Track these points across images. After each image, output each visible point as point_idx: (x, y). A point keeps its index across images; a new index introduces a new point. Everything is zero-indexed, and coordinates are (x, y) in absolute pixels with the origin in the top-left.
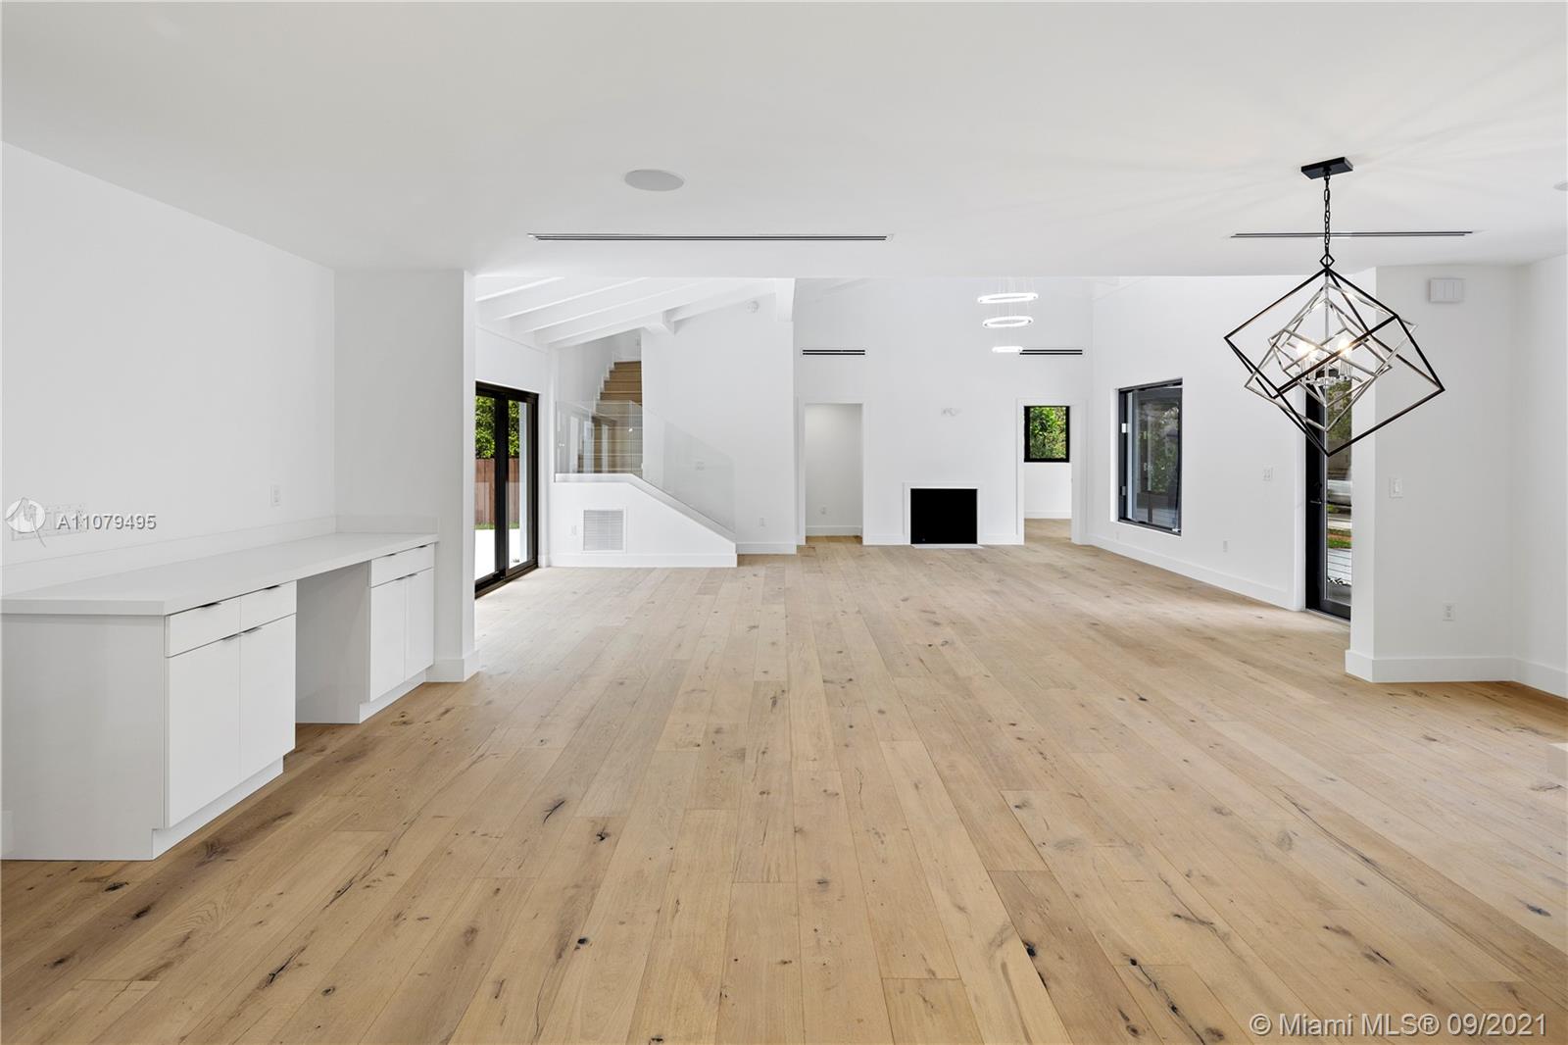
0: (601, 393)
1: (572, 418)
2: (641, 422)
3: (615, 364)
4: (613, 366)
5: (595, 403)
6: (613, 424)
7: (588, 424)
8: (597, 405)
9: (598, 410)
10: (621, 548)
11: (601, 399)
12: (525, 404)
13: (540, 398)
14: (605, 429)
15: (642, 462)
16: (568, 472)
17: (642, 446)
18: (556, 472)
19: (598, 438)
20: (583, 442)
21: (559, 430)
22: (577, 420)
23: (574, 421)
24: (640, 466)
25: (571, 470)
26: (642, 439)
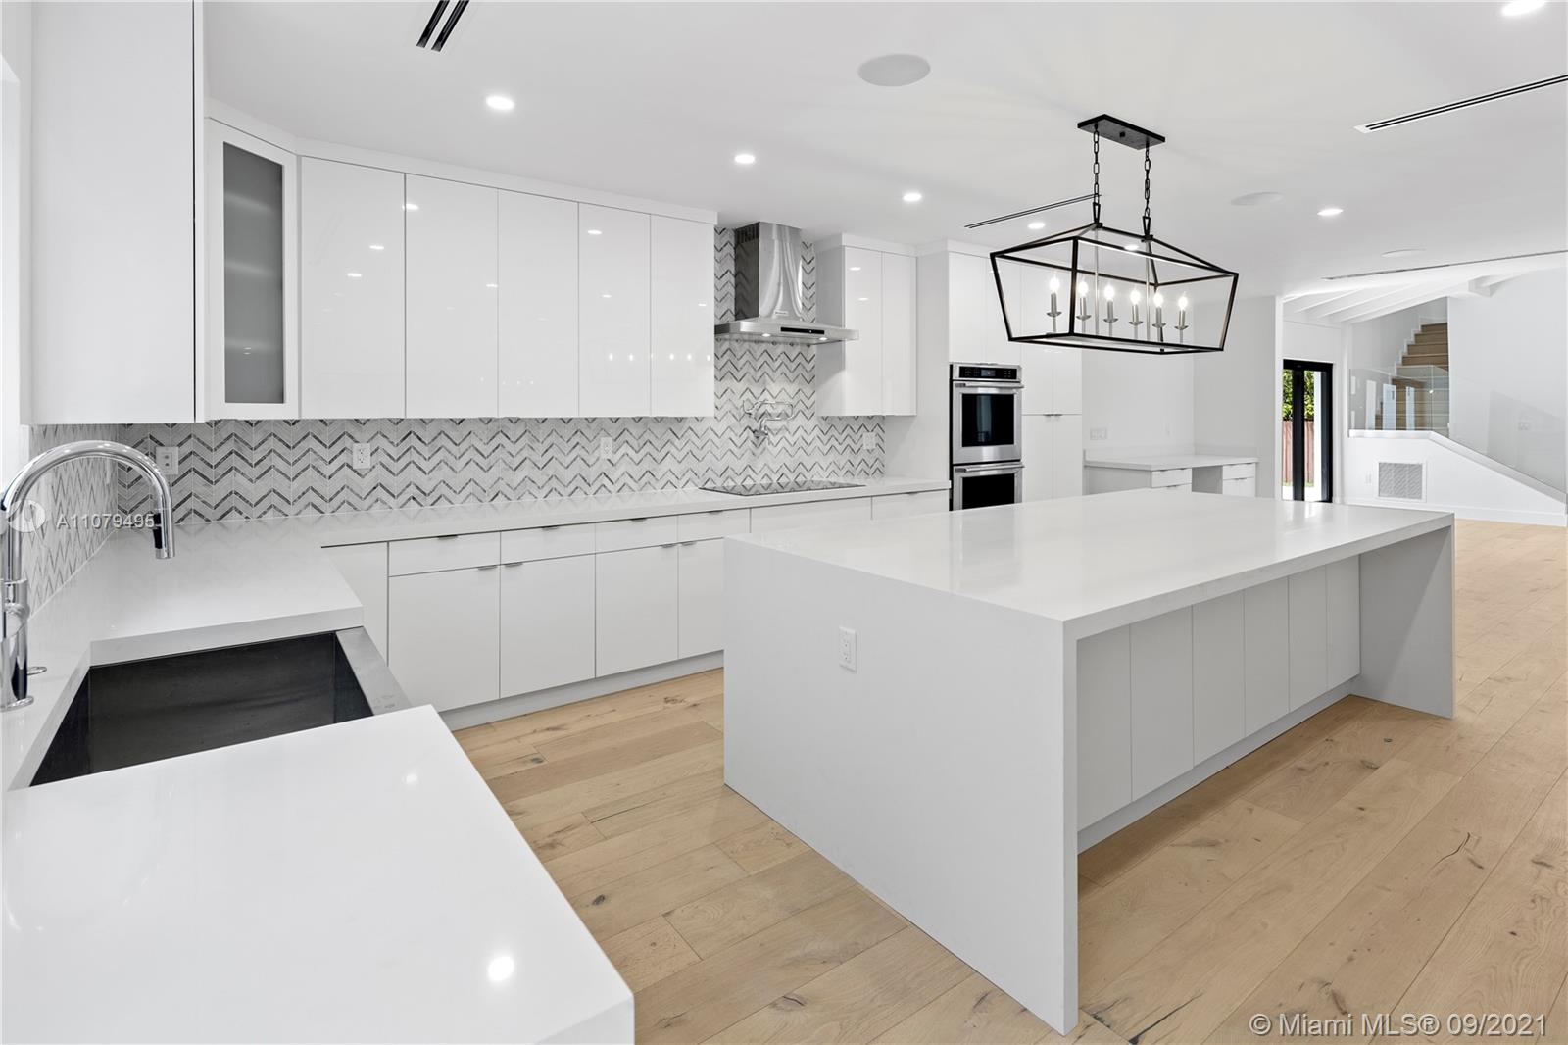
0: (1404, 357)
1: (1368, 382)
2: (1448, 384)
3: (1423, 327)
4: (1420, 329)
5: (1395, 367)
6: (1419, 386)
7: (1389, 389)
8: (1398, 369)
9: (1398, 373)
10: (1420, 498)
11: (1404, 362)
12: (1320, 373)
13: (1334, 366)
14: (1410, 392)
15: (1448, 421)
16: (1364, 429)
17: (1448, 407)
18: (1350, 428)
19: (1401, 399)
20: (1382, 404)
21: (1353, 392)
22: (1374, 384)
23: (1371, 386)
24: (1447, 426)
25: (1367, 426)
26: (1448, 400)
